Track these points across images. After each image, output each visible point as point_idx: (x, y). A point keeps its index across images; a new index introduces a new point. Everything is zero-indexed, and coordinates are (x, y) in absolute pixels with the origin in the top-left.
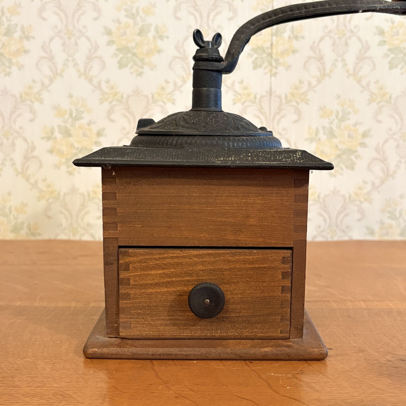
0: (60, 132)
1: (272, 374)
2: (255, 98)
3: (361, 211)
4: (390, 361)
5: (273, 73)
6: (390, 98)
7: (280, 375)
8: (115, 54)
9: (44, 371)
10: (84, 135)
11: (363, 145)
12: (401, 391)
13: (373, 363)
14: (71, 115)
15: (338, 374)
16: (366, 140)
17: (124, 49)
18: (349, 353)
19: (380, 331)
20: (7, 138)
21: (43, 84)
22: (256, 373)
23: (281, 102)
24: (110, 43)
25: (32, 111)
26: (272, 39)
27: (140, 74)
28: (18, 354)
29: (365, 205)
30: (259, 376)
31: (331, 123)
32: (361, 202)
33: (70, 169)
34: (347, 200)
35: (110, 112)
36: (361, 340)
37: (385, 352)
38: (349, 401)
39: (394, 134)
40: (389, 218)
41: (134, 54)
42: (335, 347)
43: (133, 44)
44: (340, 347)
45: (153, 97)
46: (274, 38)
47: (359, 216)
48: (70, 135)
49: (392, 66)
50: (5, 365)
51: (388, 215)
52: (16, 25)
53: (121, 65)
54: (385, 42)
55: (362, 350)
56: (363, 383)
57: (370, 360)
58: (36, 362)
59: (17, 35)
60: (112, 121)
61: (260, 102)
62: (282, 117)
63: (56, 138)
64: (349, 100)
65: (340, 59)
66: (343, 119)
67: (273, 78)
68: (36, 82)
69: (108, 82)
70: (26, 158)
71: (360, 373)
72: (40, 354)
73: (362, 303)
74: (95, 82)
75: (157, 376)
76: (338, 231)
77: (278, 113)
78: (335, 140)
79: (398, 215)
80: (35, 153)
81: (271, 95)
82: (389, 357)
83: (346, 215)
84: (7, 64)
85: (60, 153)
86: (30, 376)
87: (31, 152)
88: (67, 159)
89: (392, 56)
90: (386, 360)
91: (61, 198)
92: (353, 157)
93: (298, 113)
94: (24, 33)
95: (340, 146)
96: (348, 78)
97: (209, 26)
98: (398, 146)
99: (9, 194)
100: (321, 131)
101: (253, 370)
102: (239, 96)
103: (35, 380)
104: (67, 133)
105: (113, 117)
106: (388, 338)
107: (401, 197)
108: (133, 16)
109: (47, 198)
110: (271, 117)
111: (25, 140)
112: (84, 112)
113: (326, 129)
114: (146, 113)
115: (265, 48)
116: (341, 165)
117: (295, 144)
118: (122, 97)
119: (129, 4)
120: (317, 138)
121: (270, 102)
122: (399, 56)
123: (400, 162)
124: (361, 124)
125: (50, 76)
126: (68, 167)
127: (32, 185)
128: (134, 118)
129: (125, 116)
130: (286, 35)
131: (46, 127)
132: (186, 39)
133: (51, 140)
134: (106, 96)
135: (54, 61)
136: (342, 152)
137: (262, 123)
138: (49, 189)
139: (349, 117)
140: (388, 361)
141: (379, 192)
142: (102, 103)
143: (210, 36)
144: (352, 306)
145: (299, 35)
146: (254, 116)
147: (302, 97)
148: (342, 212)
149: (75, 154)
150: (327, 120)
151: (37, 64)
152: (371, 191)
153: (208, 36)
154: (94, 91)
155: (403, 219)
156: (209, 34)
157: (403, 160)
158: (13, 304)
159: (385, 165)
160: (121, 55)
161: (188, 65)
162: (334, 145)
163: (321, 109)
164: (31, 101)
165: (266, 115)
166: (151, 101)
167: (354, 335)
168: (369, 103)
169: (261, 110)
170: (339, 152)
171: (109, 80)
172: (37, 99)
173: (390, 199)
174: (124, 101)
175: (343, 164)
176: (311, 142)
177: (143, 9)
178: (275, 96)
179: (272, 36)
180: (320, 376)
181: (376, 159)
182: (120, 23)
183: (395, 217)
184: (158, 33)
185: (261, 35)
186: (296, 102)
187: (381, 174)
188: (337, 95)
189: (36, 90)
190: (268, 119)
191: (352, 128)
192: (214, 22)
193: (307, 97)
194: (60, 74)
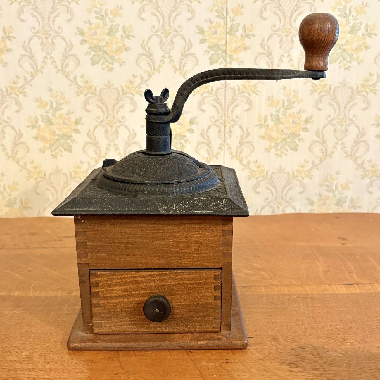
0: (43, 121)
2: (212, 90)
3: (303, 185)
4: (293, 349)
6: (330, 89)
7: (210, 364)
8: (88, 52)
9: (39, 364)
10: (64, 123)
11: (305, 130)
12: (295, 378)
13: (280, 352)
14: (52, 106)
15: (253, 362)
16: (308, 126)
17: (95, 48)
18: (265, 341)
19: (293, 318)
21: (25, 79)
22: (193, 362)
23: (234, 93)
24: (83, 42)
25: (18, 103)
26: (226, 37)
27: (111, 70)
28: (18, 348)
29: (306, 181)
30: (195, 365)
31: (278, 111)
32: (303, 178)
33: (53, 153)
34: (291, 176)
35: (86, 103)
36: (276, 328)
37: (292, 341)
39: (332, 120)
40: (327, 190)
41: (105, 52)
42: (256, 335)
43: (104, 43)
44: (259, 336)
45: (123, 90)
46: (228, 36)
47: (301, 189)
48: (52, 124)
49: (332, 61)
50: (10, 359)
51: (326, 188)
53: (94, 63)
55: (275, 338)
56: (269, 371)
57: (279, 348)
58: (32, 354)
60: (88, 111)
61: (216, 93)
62: (236, 106)
63: (40, 126)
64: (294, 91)
65: (286, 55)
66: (287, 109)
68: (20, 77)
69: (82, 77)
70: (15, 144)
71: (269, 361)
72: (35, 347)
73: (286, 288)
74: (71, 77)
75: (121, 366)
76: (283, 202)
77: (232, 103)
78: (281, 126)
79: (334, 189)
80: (23, 140)
81: (226, 87)
82: (293, 346)
83: (290, 189)
85: (44, 139)
86: (28, 369)
87: (19, 139)
88: (50, 144)
89: (332, 51)
91: (47, 177)
92: (296, 140)
93: (250, 102)
95: (285, 131)
97: (170, 26)
98: (335, 131)
99: (2, 174)
100: (269, 118)
101: (192, 360)
103: (32, 372)
104: (49, 122)
105: (88, 107)
106: (298, 326)
107: (337, 173)
108: (102, 18)
109: (35, 177)
110: (227, 106)
111: (13, 128)
112: (63, 103)
113: (273, 117)
114: (117, 104)
115: (220, 45)
116: (286, 147)
117: (247, 130)
118: (96, 90)
119: (98, 6)
120: (266, 124)
121: (225, 93)
122: (338, 52)
123: (337, 143)
124: (304, 111)
125: (31, 72)
126: (52, 151)
127: (22, 167)
128: (107, 108)
129: (99, 107)
130: (239, 34)
131: (30, 117)
132: (150, 38)
133: (36, 128)
134: (82, 89)
135: (34, 59)
136: (287, 136)
137: (218, 112)
138: (37, 170)
139: (293, 105)
140: (292, 349)
141: (318, 169)
142: (78, 95)
143: (171, 35)
144: (277, 291)
145: (250, 33)
146: (211, 106)
147: (253, 88)
148: (286, 186)
149: (57, 140)
150: (275, 109)
151: (19, 62)
152: (312, 168)
153: (169, 35)
154: (71, 85)
155: (339, 191)
156: (170, 33)
157: (340, 142)
158: (12, 294)
159: (324, 146)
160: (93, 53)
161: (153, 61)
162: (280, 130)
163: (269, 99)
164: (16, 94)
165: (222, 105)
166: (121, 93)
167: (273, 323)
168: (312, 94)
169: (217, 100)
170: (284, 136)
171: (83, 76)
172: (21, 93)
173: (327, 176)
174: (98, 93)
175: (288, 146)
176: (261, 128)
177: (111, 11)
178: (229, 88)
179: (226, 34)
180: (239, 365)
181: (317, 142)
182: (91, 24)
183: (331, 190)
184: (125, 33)
185: (216, 33)
186: (248, 93)
187: (320, 155)
188: (283, 86)
189: (20, 85)
190: (224, 108)
191: (296, 115)
192: (175, 22)
193: (257, 89)
194: (40, 70)
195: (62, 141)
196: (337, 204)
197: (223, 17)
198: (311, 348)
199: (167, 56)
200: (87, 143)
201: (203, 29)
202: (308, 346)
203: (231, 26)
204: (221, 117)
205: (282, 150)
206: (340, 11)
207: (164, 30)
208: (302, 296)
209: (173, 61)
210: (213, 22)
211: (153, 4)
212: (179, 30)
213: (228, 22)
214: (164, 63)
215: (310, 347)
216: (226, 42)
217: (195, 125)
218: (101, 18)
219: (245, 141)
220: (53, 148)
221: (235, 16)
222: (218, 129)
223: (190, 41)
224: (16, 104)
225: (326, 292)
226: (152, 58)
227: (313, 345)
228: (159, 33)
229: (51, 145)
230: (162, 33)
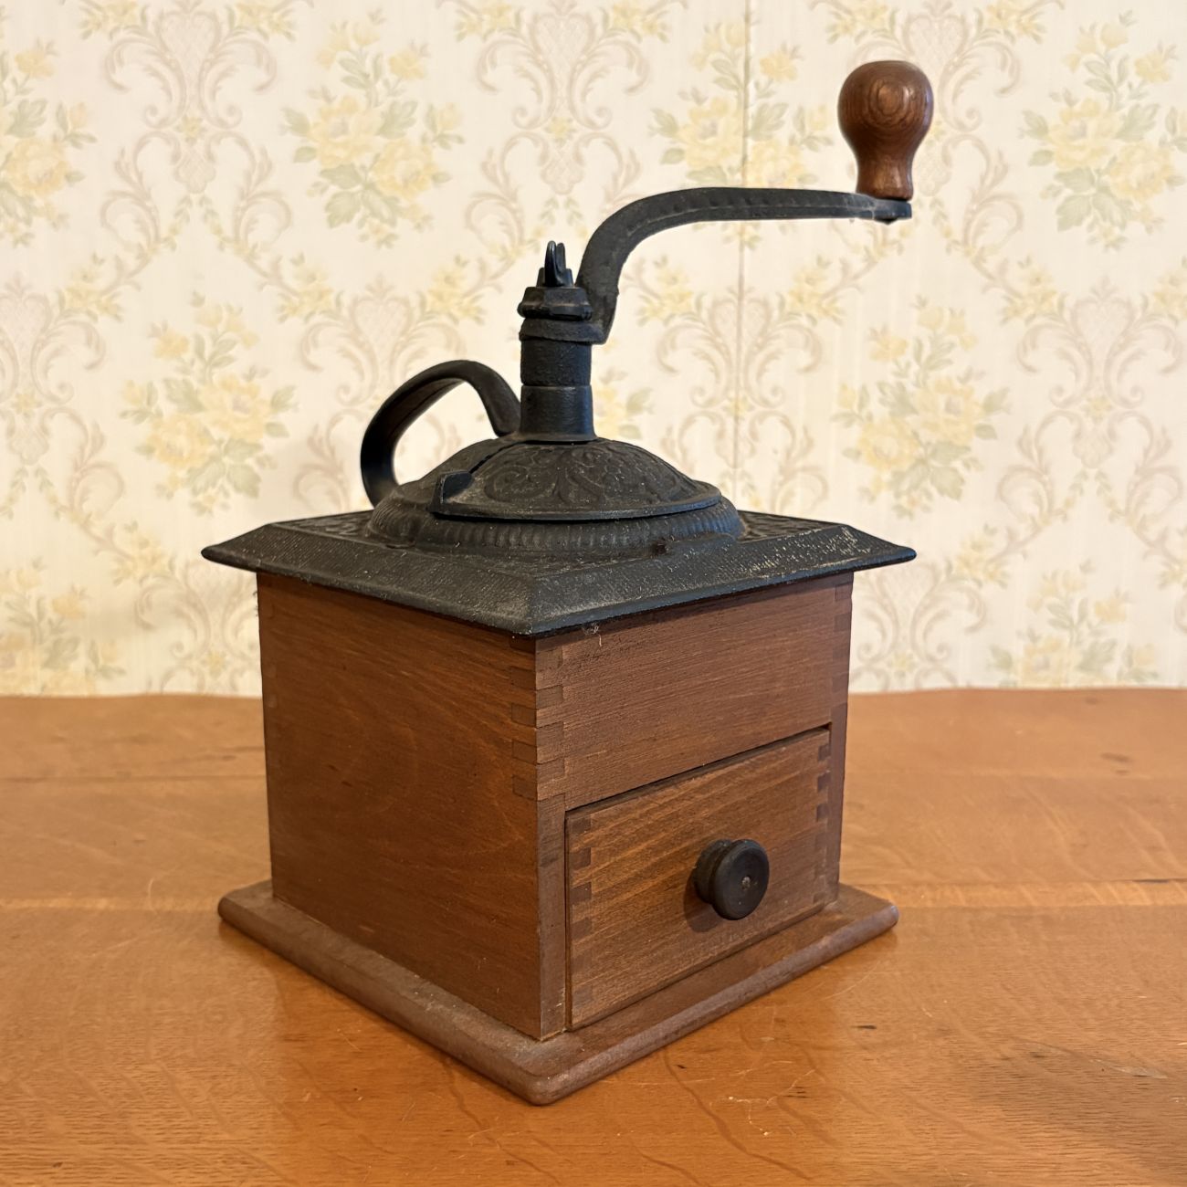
0: (170, 398)
1: (731, 1098)
2: (699, 305)
3: (979, 607)
4: (1007, 1059)
5: (746, 237)
6: (1061, 305)
7: (749, 1101)
8: (316, 185)
9: (196, 1100)
10: (237, 406)
11: (985, 431)
12: (1023, 1140)
13: (967, 1066)
14: (199, 352)
15: (885, 1096)
16: (995, 420)
17: (341, 173)
18: (915, 1037)
19: (994, 974)
20: (26, 415)
21: (120, 265)
22: (694, 1095)
23: (768, 316)
24: (303, 154)
25: (93, 340)
26: (745, 145)
27: (388, 240)
28: (125, 1054)
29: (990, 591)
30: (700, 1103)
31: (901, 373)
32: (980, 584)
33: (200, 498)
34: (943, 577)
35: (306, 343)
36: (945, 1002)
37: (998, 1036)
38: (904, 1168)
39: (1068, 402)
40: (1053, 623)
41: (370, 186)
42: (883, 1021)
43: (366, 159)
44: (894, 1022)
45: (423, 304)
46: (750, 142)
47: (971, 619)
48: (199, 407)
49: (1067, 220)
50: (101, 1084)
51: (1052, 616)
52: (43, 103)
53: (335, 217)
54: (1048, 154)
55: (946, 1028)
56: (939, 1119)
57: (961, 1056)
58: (172, 1073)
59: (47, 129)
60: (313, 368)
61: (712, 317)
62: (772, 357)
63: (159, 414)
64: (952, 311)
66: (932, 364)
67: (747, 250)
68: (102, 261)
69: (299, 261)
70: (81, 468)
71: (934, 1093)
72: (179, 1053)
73: (959, 892)
74: (264, 262)
75: (462, 1107)
76: (916, 659)
77: (761, 347)
78: (910, 419)
79: (1076, 618)
80: (105, 455)
81: (740, 299)
82: (1006, 1049)
83: (939, 617)
84: (21, 211)
85: (171, 454)
86: (162, 1114)
87: (92, 454)
88: (190, 471)
89: (1068, 192)
90: (998, 1056)
91: (178, 575)
92: (957, 464)
93: (815, 347)
94: (64, 126)
95: (925, 435)
96: (948, 250)
97: (572, 109)
98: (1078, 435)
99: (36, 565)
100: (875, 395)
101: (688, 1089)
102: (656, 302)
103: (176, 1123)
104: (191, 402)
105: (314, 357)
106: (1011, 996)
107: (1086, 568)
108: (364, 81)
109: (139, 574)
110: (743, 357)
111: (76, 418)
112: (234, 343)
113: (887, 390)
114: (404, 347)
115: (725, 170)
116: (927, 484)
117: (806, 430)
118: (338, 303)
119: (354, 45)
120: (864, 414)
121: (740, 317)
122: (1085, 194)
123: (1084, 476)
124: (981, 374)
125: (140, 246)
126: (195, 492)
127: (98, 540)
128: (372, 360)
129: (348, 355)
130: (783, 134)
131: (131, 384)
132: (511, 143)
133: (147, 419)
134: (295, 299)
135: (148, 204)
136: (930, 450)
137: (717, 374)
138: (145, 552)
139: (949, 356)
140: (1003, 1059)
141: (1025, 555)
142: (283, 319)
143: (576, 136)
144: (934, 900)
145: (817, 133)
146: (695, 354)
147: (825, 303)
148: (927, 608)
149: (214, 459)
150: (891, 366)
151: (103, 213)
152: (1006, 552)
153: (570, 137)
154: (261, 287)
155: (1090, 626)
156: (574, 131)
157: (1092, 472)
158: (88, 906)
159: (1044, 484)
160: (334, 189)
161: (518, 215)
162: (909, 433)
163: (876, 335)
164: (89, 313)
165: (728, 353)
166: (417, 313)
167: (932, 986)
168: (1005, 320)
169: (714, 337)
170: (921, 450)
171: (302, 258)
172: (106, 309)
173: (1054, 575)
174: (345, 313)
175: (933, 482)
176: (849, 424)
177: (392, 61)
178: (752, 301)
179: (745, 135)
180: (841, 1103)
181: (1021, 469)
182: (328, 99)
183: (1067, 623)
184: (433, 127)
185: (714, 133)
186: (810, 316)
187: (1032, 509)
188: (919, 297)
189: (101, 284)
190: (734, 362)
191: (958, 386)
192: (588, 98)
193: (839, 304)
194: (166, 240)
195: (226, 460)
196: (1084, 667)
197: (733, 82)
198: (1062, 1056)
199: (561, 199)
200: (307, 468)
201: (673, 118)
202: (1053, 1050)
203: (761, 109)
204: (727, 389)
205: (915, 494)
206: (1090, 70)
207: (554, 119)
208: (1014, 914)
209: (580, 216)
210: (706, 99)
211: (521, 41)
212: (599, 121)
213: (751, 99)
214: (552, 221)
215: (1060, 1053)
216: (744, 160)
217: (645, 414)
218: (362, 81)
219: (799, 464)
220: (200, 483)
221: (771, 81)
222: (717, 427)
223: (632, 154)
224: (89, 342)
225: (1088, 904)
226: (514, 206)
227: (1069, 1048)
228: (539, 130)
229: (194, 474)
230: (548, 130)
